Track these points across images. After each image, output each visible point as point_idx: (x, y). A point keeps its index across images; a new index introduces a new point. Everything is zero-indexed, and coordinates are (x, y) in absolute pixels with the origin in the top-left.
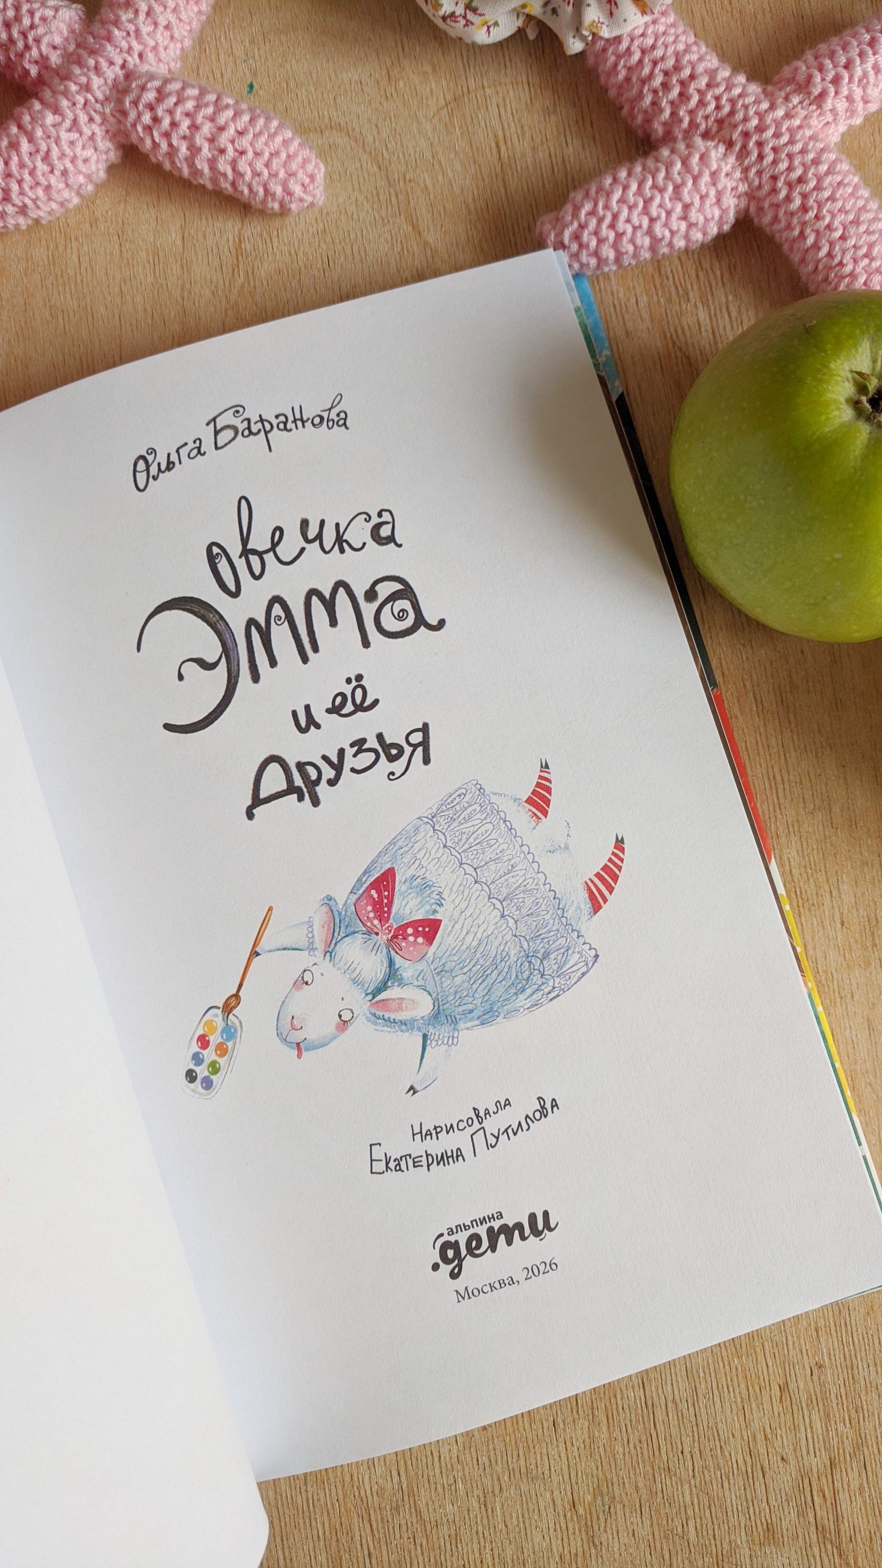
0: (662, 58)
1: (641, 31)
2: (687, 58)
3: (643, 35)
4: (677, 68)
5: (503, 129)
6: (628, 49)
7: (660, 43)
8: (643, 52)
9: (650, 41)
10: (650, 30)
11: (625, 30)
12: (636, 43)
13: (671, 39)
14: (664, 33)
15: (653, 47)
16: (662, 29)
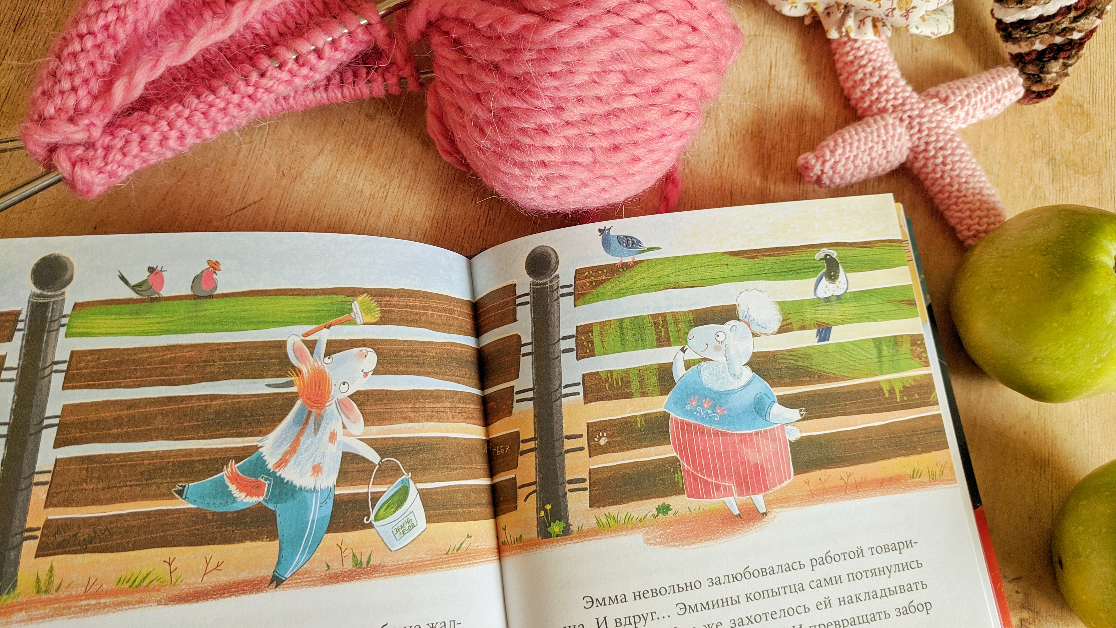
0: (874, 60)
1: (869, 42)
2: (887, 66)
3: (870, 45)
4: (880, 68)
5: (776, 60)
6: (859, 48)
7: (876, 52)
8: (866, 53)
9: (872, 50)
10: (874, 44)
11: (861, 38)
12: (864, 47)
13: (882, 54)
14: (879, 50)
15: (871, 53)
16: (879, 47)
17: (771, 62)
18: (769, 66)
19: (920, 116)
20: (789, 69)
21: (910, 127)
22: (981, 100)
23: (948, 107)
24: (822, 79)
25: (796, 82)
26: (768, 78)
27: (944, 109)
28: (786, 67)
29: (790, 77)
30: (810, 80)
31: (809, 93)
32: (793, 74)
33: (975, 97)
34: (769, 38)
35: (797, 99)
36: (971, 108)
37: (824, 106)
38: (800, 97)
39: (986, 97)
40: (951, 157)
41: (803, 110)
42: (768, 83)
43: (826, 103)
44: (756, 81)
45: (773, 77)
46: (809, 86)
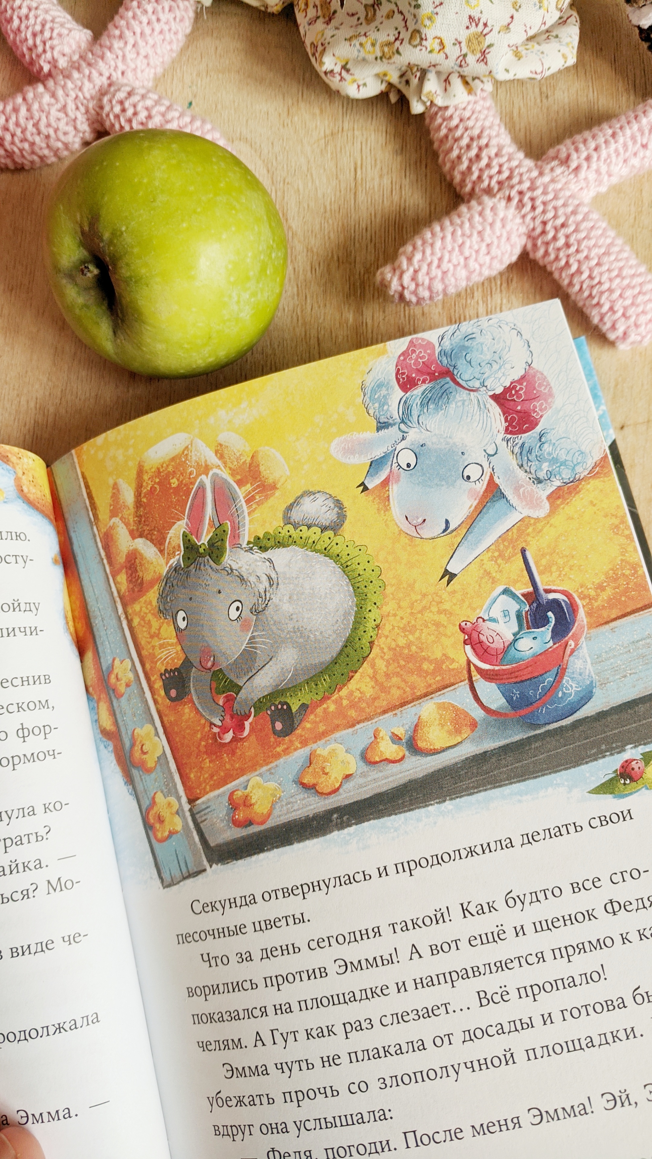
0: (472, 127)
4: (480, 136)
5: (362, 159)
7: (473, 116)
8: (461, 120)
9: (467, 114)
10: (469, 106)
11: (453, 103)
12: (458, 113)
15: (468, 119)
17: (356, 164)
18: (353, 170)
19: (532, 188)
20: (378, 167)
21: (521, 204)
22: (616, 151)
23: (571, 170)
24: (424, 169)
25: (390, 181)
26: (353, 185)
27: (566, 173)
28: (375, 166)
29: (381, 176)
30: (408, 174)
31: (407, 191)
32: (385, 171)
33: (607, 147)
34: (350, 134)
35: (392, 202)
36: (601, 163)
37: (428, 202)
38: (396, 198)
39: (625, 145)
40: (575, 234)
41: (402, 214)
42: (353, 191)
43: (431, 197)
44: (338, 193)
45: (359, 181)
46: (406, 182)
